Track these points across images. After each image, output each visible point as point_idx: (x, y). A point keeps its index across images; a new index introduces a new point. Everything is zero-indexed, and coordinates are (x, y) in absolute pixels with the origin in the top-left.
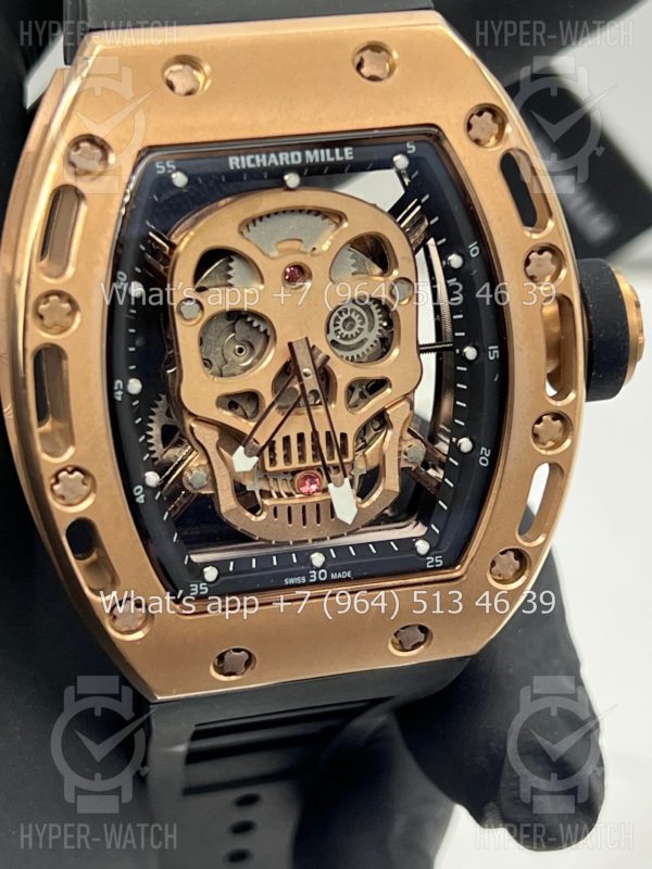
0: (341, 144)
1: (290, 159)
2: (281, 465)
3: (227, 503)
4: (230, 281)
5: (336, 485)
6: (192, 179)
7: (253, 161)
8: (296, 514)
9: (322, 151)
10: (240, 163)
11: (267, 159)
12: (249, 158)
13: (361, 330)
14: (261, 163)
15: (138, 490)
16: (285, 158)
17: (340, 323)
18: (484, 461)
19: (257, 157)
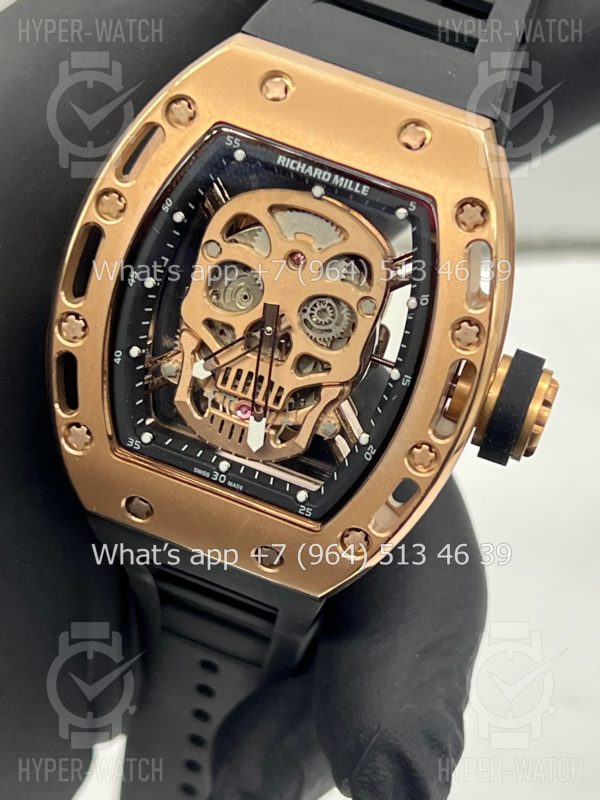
0: (363, 182)
1: (321, 176)
2: (228, 387)
3: (182, 396)
4: (252, 244)
5: (255, 419)
6: (247, 159)
7: (295, 165)
8: (227, 428)
9: (347, 180)
10: (285, 163)
11: (306, 168)
12: (293, 162)
13: (330, 322)
14: (300, 170)
15: (119, 354)
16: (318, 173)
17: (316, 310)
18: (368, 456)
19: (299, 164)
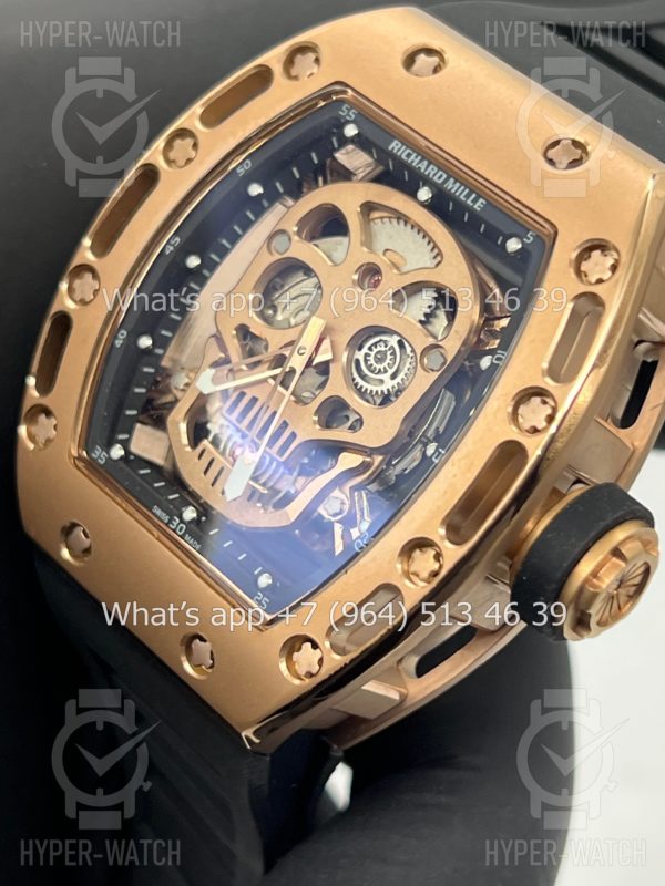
0: (481, 194)
1: (434, 175)
2: (233, 417)
3: (178, 414)
7: (409, 155)
8: (213, 471)
9: (462, 188)
10: (399, 150)
11: (420, 161)
12: (408, 151)
13: (385, 370)
14: (412, 162)
16: (432, 172)
17: (375, 350)
19: (415, 155)
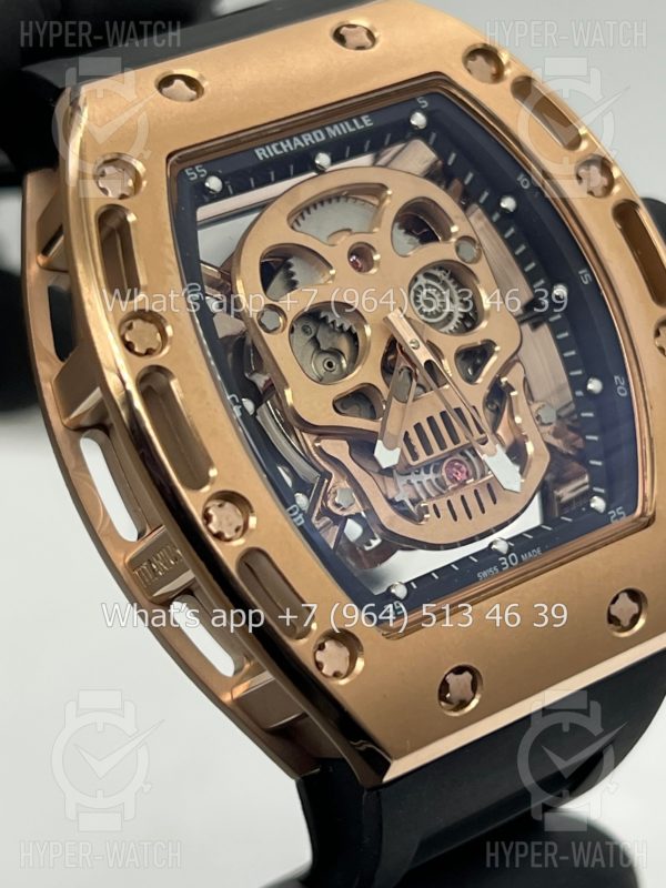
1: (314, 139)
7: (279, 148)
9: (342, 124)
10: (267, 153)
11: (292, 144)
12: (274, 146)
14: (288, 149)
16: (307, 139)
19: (282, 144)
